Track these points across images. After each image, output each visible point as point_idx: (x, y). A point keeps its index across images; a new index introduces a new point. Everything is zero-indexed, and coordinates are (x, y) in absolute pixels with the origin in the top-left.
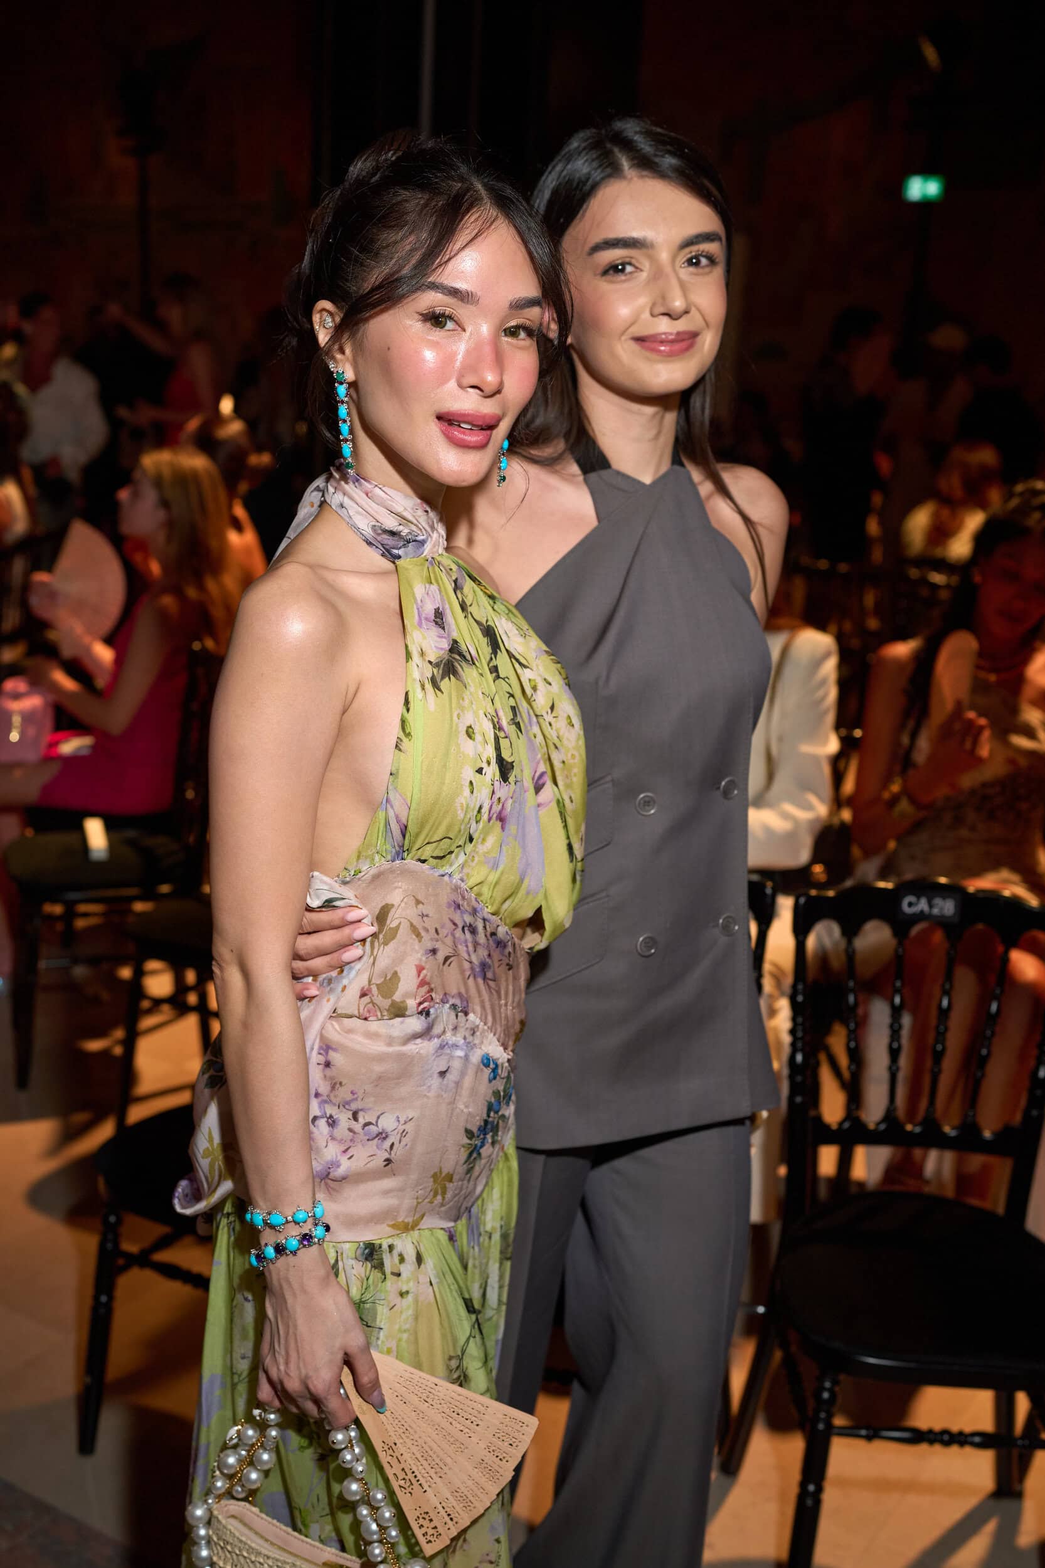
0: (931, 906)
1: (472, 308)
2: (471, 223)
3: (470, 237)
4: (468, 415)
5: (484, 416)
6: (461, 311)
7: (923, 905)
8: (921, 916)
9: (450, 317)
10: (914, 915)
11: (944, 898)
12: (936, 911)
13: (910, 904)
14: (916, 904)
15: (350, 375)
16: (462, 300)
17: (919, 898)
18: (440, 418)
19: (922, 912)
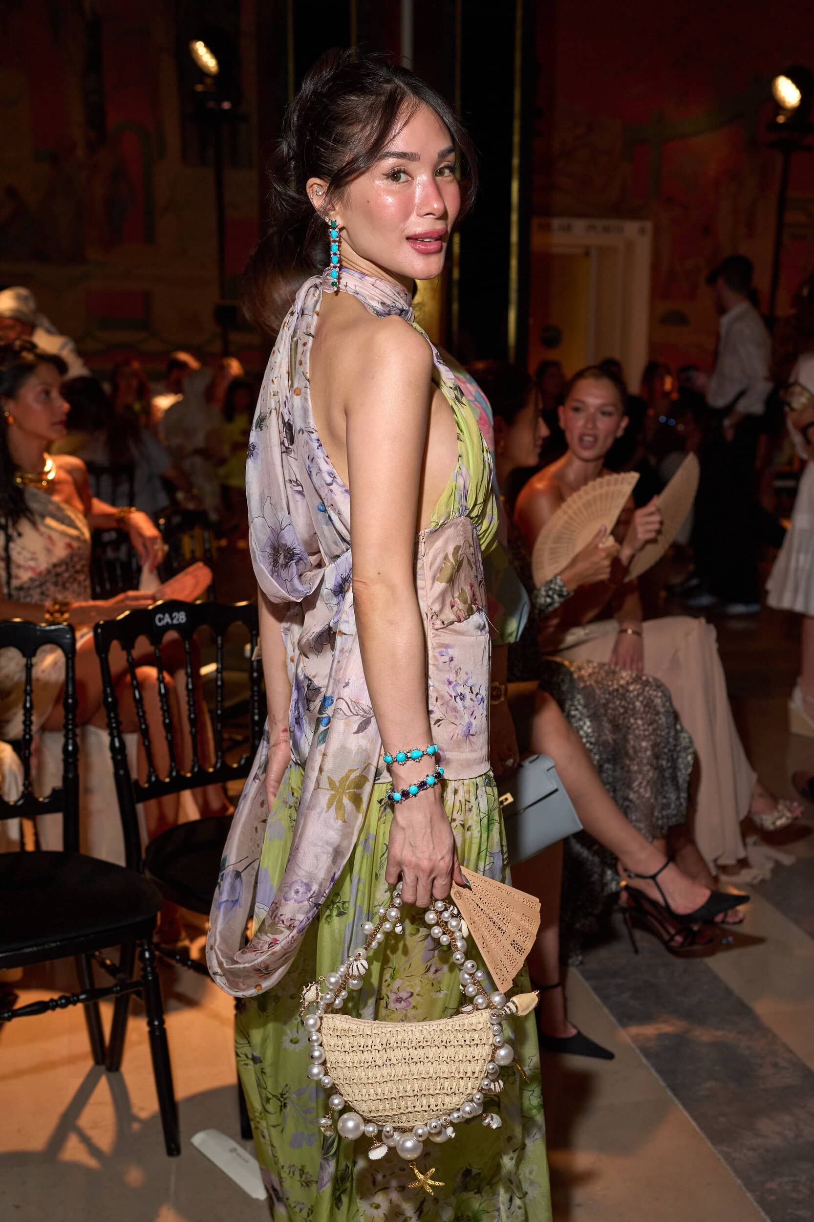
0: (172, 619)
1: (416, 163)
2: (405, 108)
3: (406, 119)
4: (429, 233)
5: (438, 231)
6: (411, 166)
7: (167, 619)
8: (168, 627)
9: (405, 172)
10: (163, 626)
11: (178, 612)
12: (175, 622)
13: (160, 620)
14: (163, 619)
15: (340, 222)
16: (410, 160)
17: (164, 615)
18: (408, 238)
19: (168, 623)
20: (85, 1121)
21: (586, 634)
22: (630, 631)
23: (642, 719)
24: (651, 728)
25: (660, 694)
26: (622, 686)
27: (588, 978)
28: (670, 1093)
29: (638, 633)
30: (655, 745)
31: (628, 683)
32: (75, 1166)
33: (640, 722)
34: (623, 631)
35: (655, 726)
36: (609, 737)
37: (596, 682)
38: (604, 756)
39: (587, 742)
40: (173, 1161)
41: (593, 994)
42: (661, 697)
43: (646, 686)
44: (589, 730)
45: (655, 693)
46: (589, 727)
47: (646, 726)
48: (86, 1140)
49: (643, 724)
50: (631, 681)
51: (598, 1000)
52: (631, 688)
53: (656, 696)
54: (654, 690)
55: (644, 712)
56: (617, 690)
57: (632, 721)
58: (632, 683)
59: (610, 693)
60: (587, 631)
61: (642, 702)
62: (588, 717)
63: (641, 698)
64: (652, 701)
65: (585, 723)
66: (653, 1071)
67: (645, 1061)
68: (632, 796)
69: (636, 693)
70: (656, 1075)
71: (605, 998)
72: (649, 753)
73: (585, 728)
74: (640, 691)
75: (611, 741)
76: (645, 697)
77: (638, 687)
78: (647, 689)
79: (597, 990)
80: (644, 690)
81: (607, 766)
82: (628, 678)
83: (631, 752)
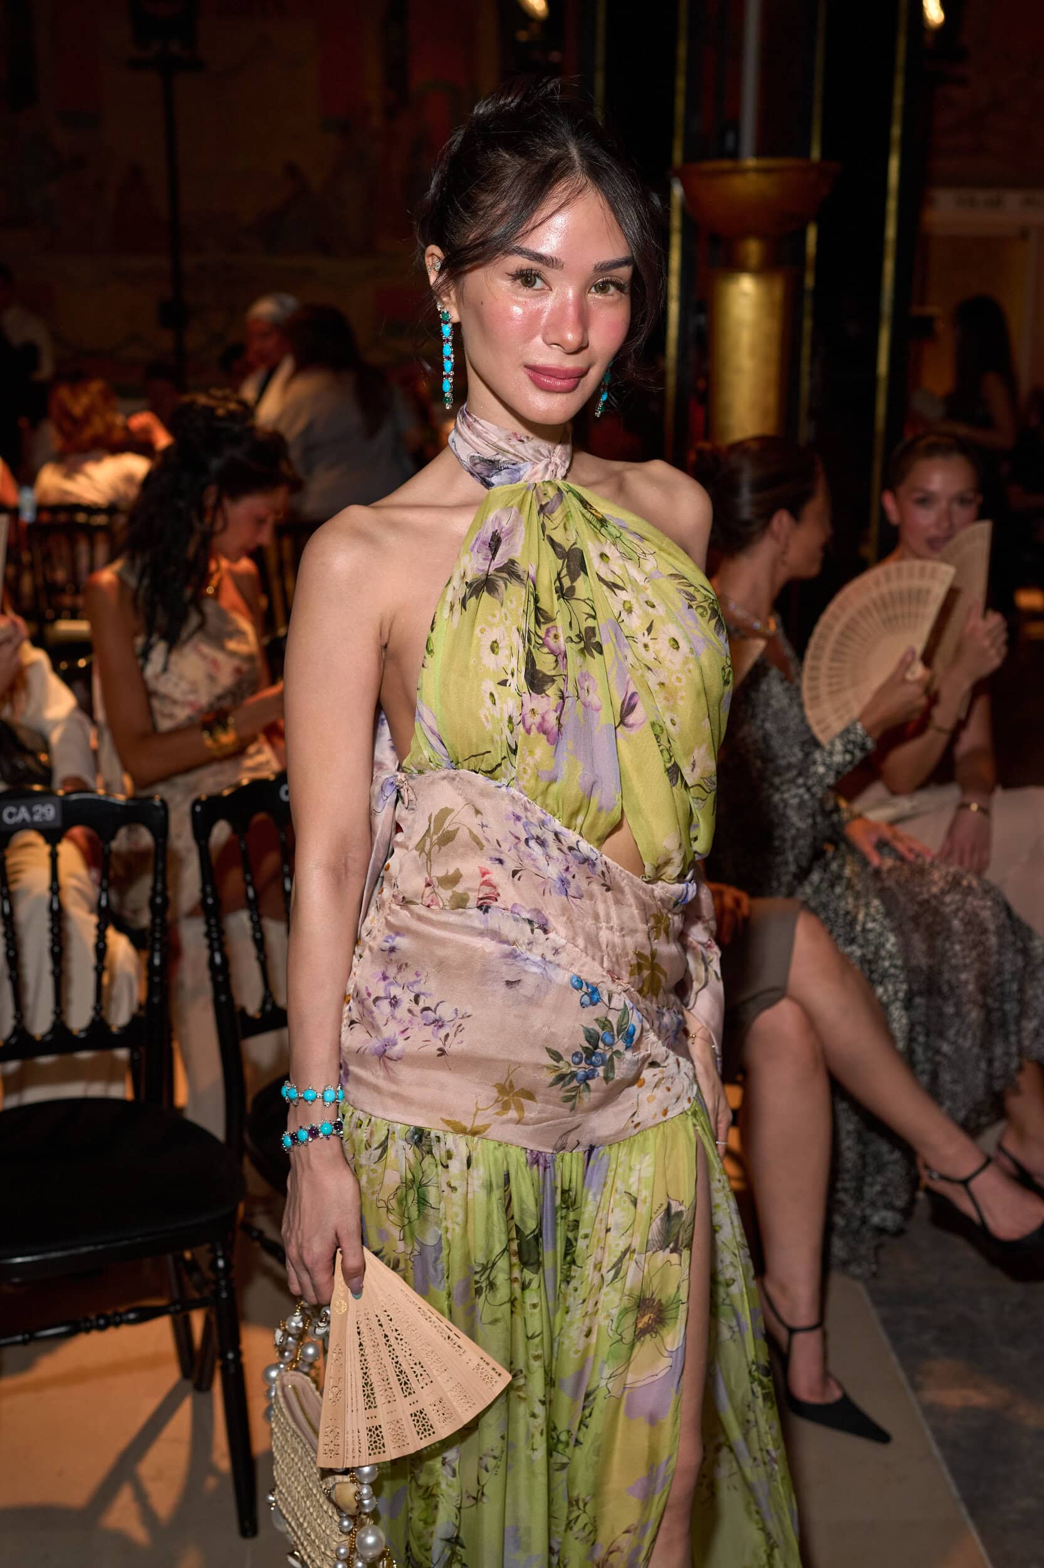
1: (558, 273)
18: (527, 367)
20: (146, 1468)
21: (913, 808)
22: (974, 807)
23: (961, 942)
24: (974, 954)
25: (989, 903)
26: (935, 896)
27: (877, 1303)
28: (964, 1511)
29: (985, 811)
30: (981, 975)
31: (943, 893)
32: (121, 1539)
33: (957, 947)
34: (964, 806)
35: (981, 949)
36: (923, 961)
37: (898, 883)
38: (915, 987)
39: (891, 966)
40: (249, 1544)
41: (881, 1331)
42: (990, 908)
43: (968, 895)
44: (894, 950)
45: (981, 903)
46: (893, 945)
47: (967, 952)
48: (141, 1497)
49: (963, 950)
50: (947, 888)
51: (884, 1338)
52: (948, 899)
53: (984, 907)
54: (982, 899)
55: (966, 933)
56: (928, 901)
57: (947, 945)
58: (949, 892)
59: (921, 904)
60: (915, 802)
61: (962, 920)
62: (892, 930)
63: (961, 914)
64: (977, 915)
65: (888, 940)
66: (945, 1469)
67: (936, 1451)
68: (946, 1048)
69: (953, 907)
70: (948, 1477)
71: (896, 1338)
72: (971, 987)
73: (888, 946)
74: (960, 904)
75: (925, 968)
76: (966, 913)
77: (958, 897)
78: (970, 899)
79: (886, 1322)
80: (964, 903)
81: (918, 1000)
82: (941, 884)
83: (945, 989)
